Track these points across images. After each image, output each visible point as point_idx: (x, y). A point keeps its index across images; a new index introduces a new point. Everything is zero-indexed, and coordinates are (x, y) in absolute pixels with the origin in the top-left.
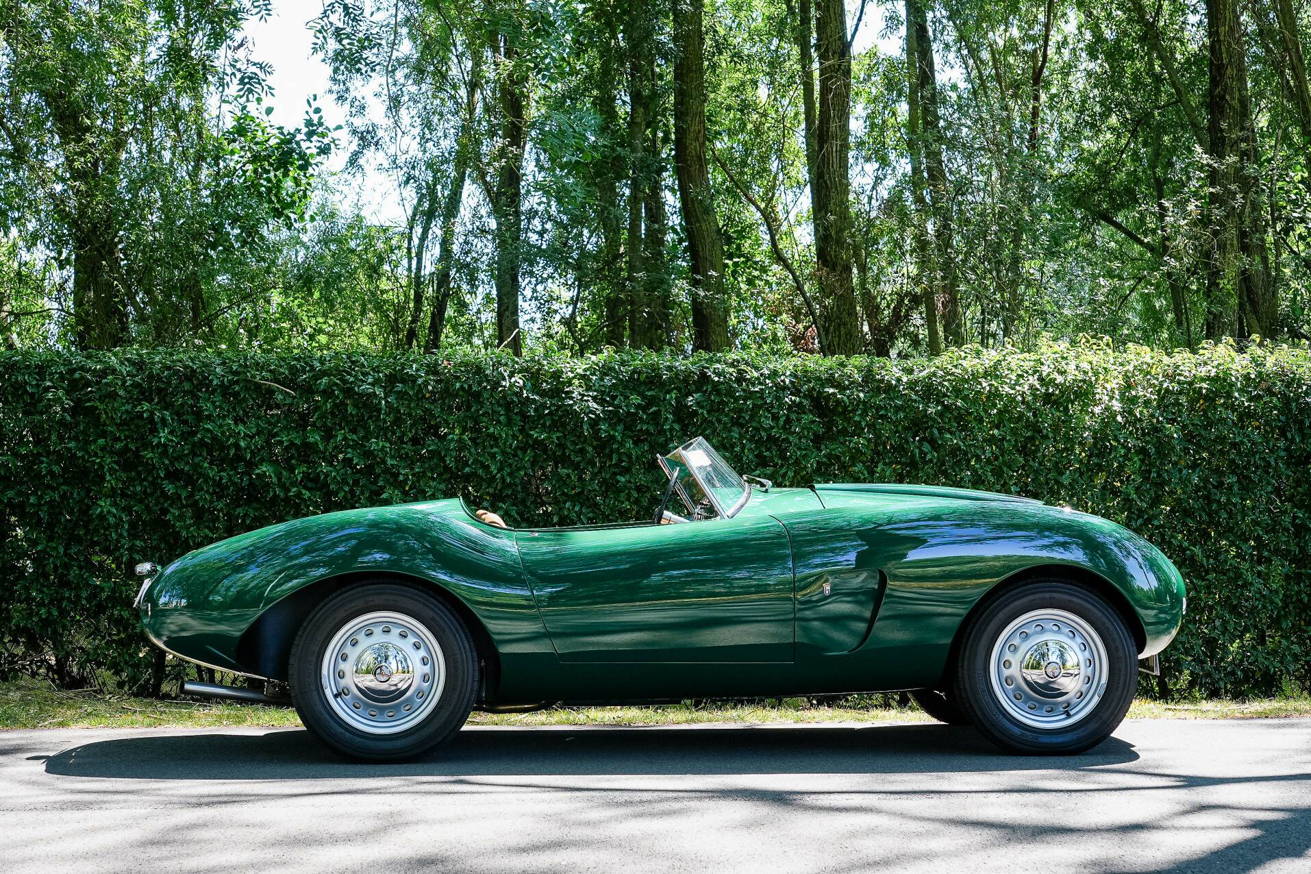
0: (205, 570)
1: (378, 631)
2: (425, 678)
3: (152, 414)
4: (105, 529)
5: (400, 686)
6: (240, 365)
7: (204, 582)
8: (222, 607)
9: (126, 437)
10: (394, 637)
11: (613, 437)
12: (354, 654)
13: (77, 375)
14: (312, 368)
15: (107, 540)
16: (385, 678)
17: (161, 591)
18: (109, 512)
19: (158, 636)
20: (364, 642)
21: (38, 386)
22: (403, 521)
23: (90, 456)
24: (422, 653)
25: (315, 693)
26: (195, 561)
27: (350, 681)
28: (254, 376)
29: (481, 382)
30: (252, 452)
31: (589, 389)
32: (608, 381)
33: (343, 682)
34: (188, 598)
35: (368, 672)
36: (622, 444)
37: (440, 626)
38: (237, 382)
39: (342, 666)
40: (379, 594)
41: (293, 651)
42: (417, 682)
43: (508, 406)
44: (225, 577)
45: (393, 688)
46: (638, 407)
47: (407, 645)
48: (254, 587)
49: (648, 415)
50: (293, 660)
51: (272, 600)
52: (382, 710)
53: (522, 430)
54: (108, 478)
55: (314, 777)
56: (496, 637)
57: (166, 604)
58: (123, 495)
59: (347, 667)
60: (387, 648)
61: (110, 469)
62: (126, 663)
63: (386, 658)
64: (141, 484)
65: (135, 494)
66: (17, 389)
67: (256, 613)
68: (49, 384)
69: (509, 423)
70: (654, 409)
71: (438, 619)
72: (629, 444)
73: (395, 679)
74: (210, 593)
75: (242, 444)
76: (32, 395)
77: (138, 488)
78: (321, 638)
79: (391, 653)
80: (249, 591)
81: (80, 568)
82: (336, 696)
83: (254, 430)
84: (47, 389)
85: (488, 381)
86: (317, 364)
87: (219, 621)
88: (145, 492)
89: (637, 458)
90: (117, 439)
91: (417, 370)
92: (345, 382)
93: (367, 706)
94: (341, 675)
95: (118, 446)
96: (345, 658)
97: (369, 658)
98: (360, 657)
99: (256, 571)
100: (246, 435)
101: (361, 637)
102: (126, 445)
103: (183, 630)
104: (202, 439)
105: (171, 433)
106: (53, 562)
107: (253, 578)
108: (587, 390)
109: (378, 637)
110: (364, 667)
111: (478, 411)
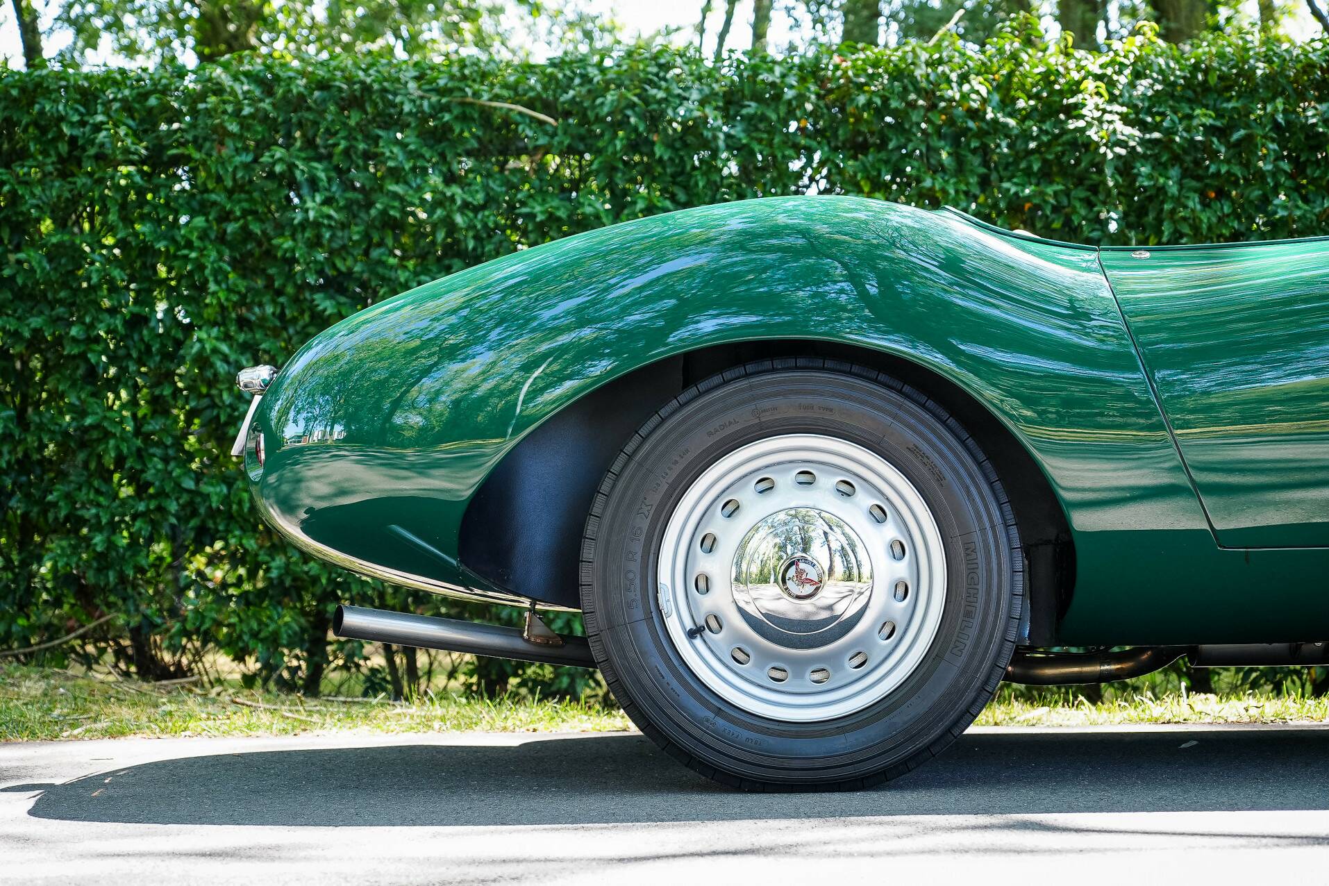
0: (380, 357)
1: (786, 480)
2: (902, 590)
3: (292, 167)
4: (210, 385)
5: (839, 609)
6: (452, 77)
7: (382, 384)
8: (426, 438)
9: (245, 213)
10: (823, 497)
11: (1162, 190)
12: (729, 533)
13: (152, 101)
14: (586, 79)
15: (213, 405)
16: (808, 589)
17: (285, 412)
18: (215, 351)
19: (288, 507)
20: (755, 508)
21: (83, 123)
22: (822, 229)
23: (179, 248)
24: (890, 531)
25: (643, 629)
26: (356, 339)
27: (720, 599)
28: (476, 94)
29: (906, 90)
30: (477, 238)
31: (1113, 99)
32: (1143, 86)
33: (707, 603)
34: (349, 420)
35: (764, 579)
36: (1179, 202)
37: (933, 468)
38: (446, 108)
39: (706, 564)
40: (784, 394)
41: (590, 529)
42: (881, 599)
43: (956, 136)
44: (426, 372)
45: (825, 615)
46: (1210, 130)
47: (855, 513)
48: (491, 393)
49: (1229, 146)
50: (588, 552)
51: (530, 420)
52: (799, 664)
53: (984, 183)
54: (212, 287)
55: (653, 817)
56: (1067, 496)
57: (299, 438)
58: (243, 323)
59: (716, 566)
60: (806, 521)
61: (217, 272)
62: (255, 635)
63: (806, 545)
64: (274, 302)
65: (263, 319)
66: (43, 130)
67: (495, 450)
68: (100, 118)
69: (961, 168)
70: (1242, 132)
71: (924, 447)
72: (1194, 202)
73: (828, 594)
74: (396, 405)
75: (459, 219)
76: (73, 140)
77: (269, 310)
78: (655, 498)
79: (816, 533)
80: (483, 400)
81: (166, 460)
82: (691, 634)
83: (480, 198)
84: (98, 128)
85: (919, 91)
86: (593, 72)
87: (423, 469)
88: (282, 317)
89: (1210, 228)
90: (225, 217)
91: (783, 76)
92: (646, 100)
93: (766, 655)
94: (704, 584)
95: (231, 228)
96: (710, 544)
97: (764, 547)
98: (743, 545)
99: (490, 356)
100: (466, 205)
101: (747, 495)
102: (244, 228)
103: (343, 493)
104: (384, 213)
105: (328, 202)
106: (117, 448)
107: (485, 374)
108: (1110, 102)
109: (788, 496)
110: (755, 569)
111: (899, 148)
